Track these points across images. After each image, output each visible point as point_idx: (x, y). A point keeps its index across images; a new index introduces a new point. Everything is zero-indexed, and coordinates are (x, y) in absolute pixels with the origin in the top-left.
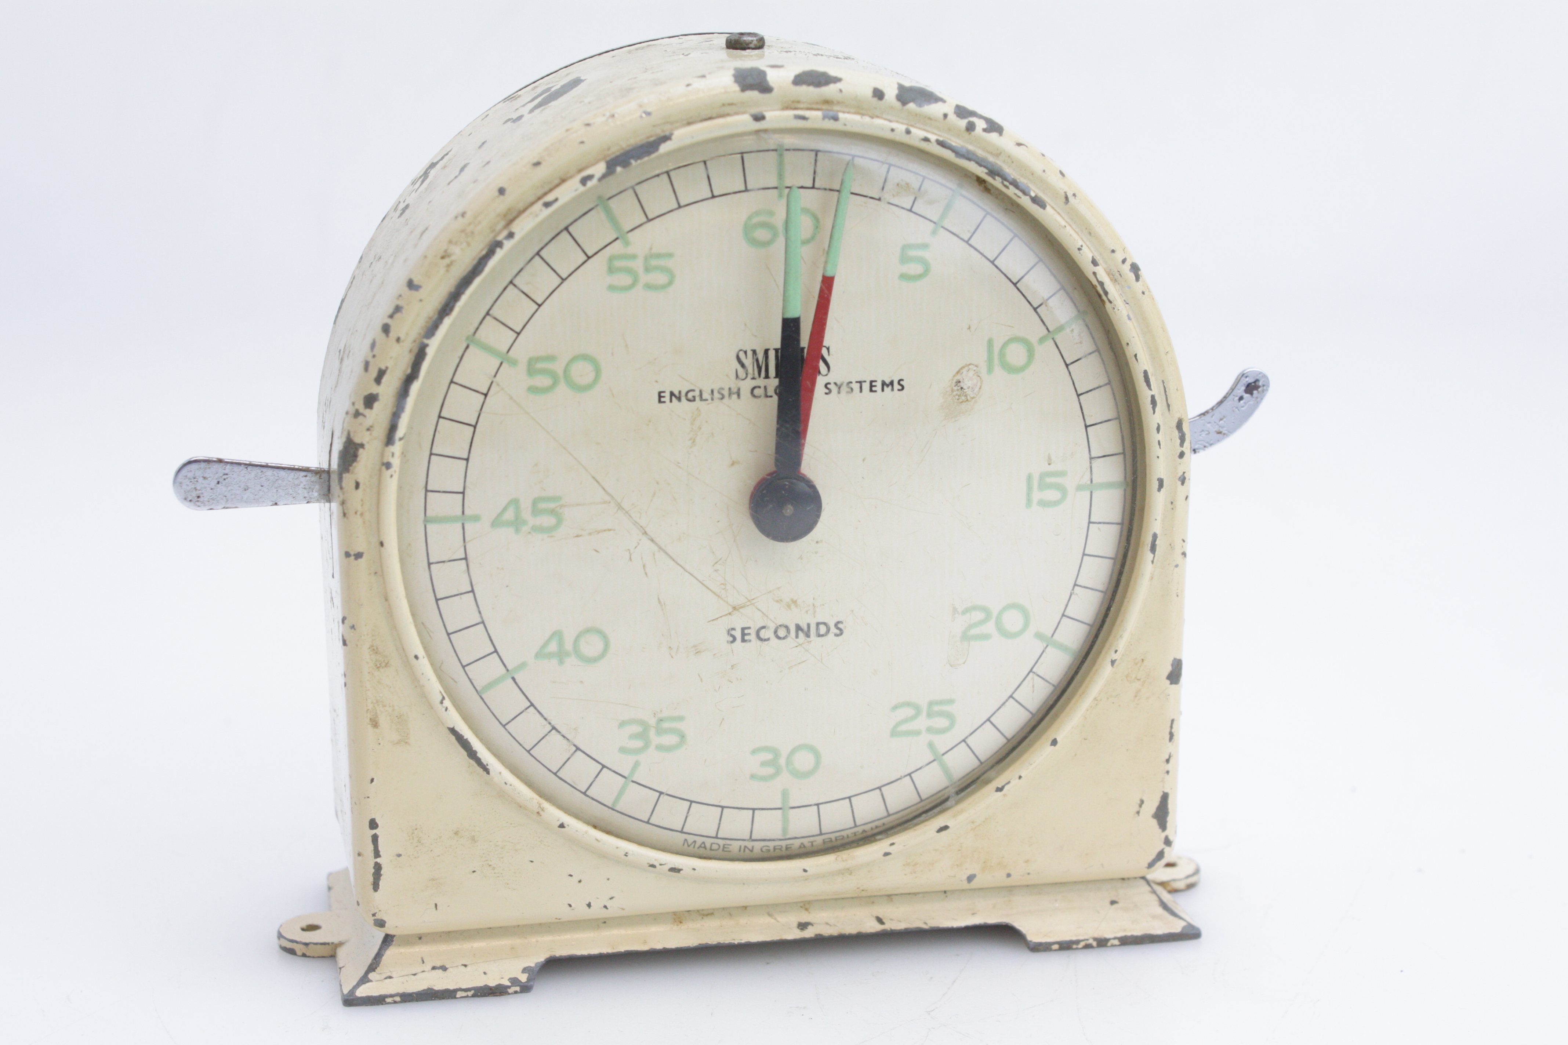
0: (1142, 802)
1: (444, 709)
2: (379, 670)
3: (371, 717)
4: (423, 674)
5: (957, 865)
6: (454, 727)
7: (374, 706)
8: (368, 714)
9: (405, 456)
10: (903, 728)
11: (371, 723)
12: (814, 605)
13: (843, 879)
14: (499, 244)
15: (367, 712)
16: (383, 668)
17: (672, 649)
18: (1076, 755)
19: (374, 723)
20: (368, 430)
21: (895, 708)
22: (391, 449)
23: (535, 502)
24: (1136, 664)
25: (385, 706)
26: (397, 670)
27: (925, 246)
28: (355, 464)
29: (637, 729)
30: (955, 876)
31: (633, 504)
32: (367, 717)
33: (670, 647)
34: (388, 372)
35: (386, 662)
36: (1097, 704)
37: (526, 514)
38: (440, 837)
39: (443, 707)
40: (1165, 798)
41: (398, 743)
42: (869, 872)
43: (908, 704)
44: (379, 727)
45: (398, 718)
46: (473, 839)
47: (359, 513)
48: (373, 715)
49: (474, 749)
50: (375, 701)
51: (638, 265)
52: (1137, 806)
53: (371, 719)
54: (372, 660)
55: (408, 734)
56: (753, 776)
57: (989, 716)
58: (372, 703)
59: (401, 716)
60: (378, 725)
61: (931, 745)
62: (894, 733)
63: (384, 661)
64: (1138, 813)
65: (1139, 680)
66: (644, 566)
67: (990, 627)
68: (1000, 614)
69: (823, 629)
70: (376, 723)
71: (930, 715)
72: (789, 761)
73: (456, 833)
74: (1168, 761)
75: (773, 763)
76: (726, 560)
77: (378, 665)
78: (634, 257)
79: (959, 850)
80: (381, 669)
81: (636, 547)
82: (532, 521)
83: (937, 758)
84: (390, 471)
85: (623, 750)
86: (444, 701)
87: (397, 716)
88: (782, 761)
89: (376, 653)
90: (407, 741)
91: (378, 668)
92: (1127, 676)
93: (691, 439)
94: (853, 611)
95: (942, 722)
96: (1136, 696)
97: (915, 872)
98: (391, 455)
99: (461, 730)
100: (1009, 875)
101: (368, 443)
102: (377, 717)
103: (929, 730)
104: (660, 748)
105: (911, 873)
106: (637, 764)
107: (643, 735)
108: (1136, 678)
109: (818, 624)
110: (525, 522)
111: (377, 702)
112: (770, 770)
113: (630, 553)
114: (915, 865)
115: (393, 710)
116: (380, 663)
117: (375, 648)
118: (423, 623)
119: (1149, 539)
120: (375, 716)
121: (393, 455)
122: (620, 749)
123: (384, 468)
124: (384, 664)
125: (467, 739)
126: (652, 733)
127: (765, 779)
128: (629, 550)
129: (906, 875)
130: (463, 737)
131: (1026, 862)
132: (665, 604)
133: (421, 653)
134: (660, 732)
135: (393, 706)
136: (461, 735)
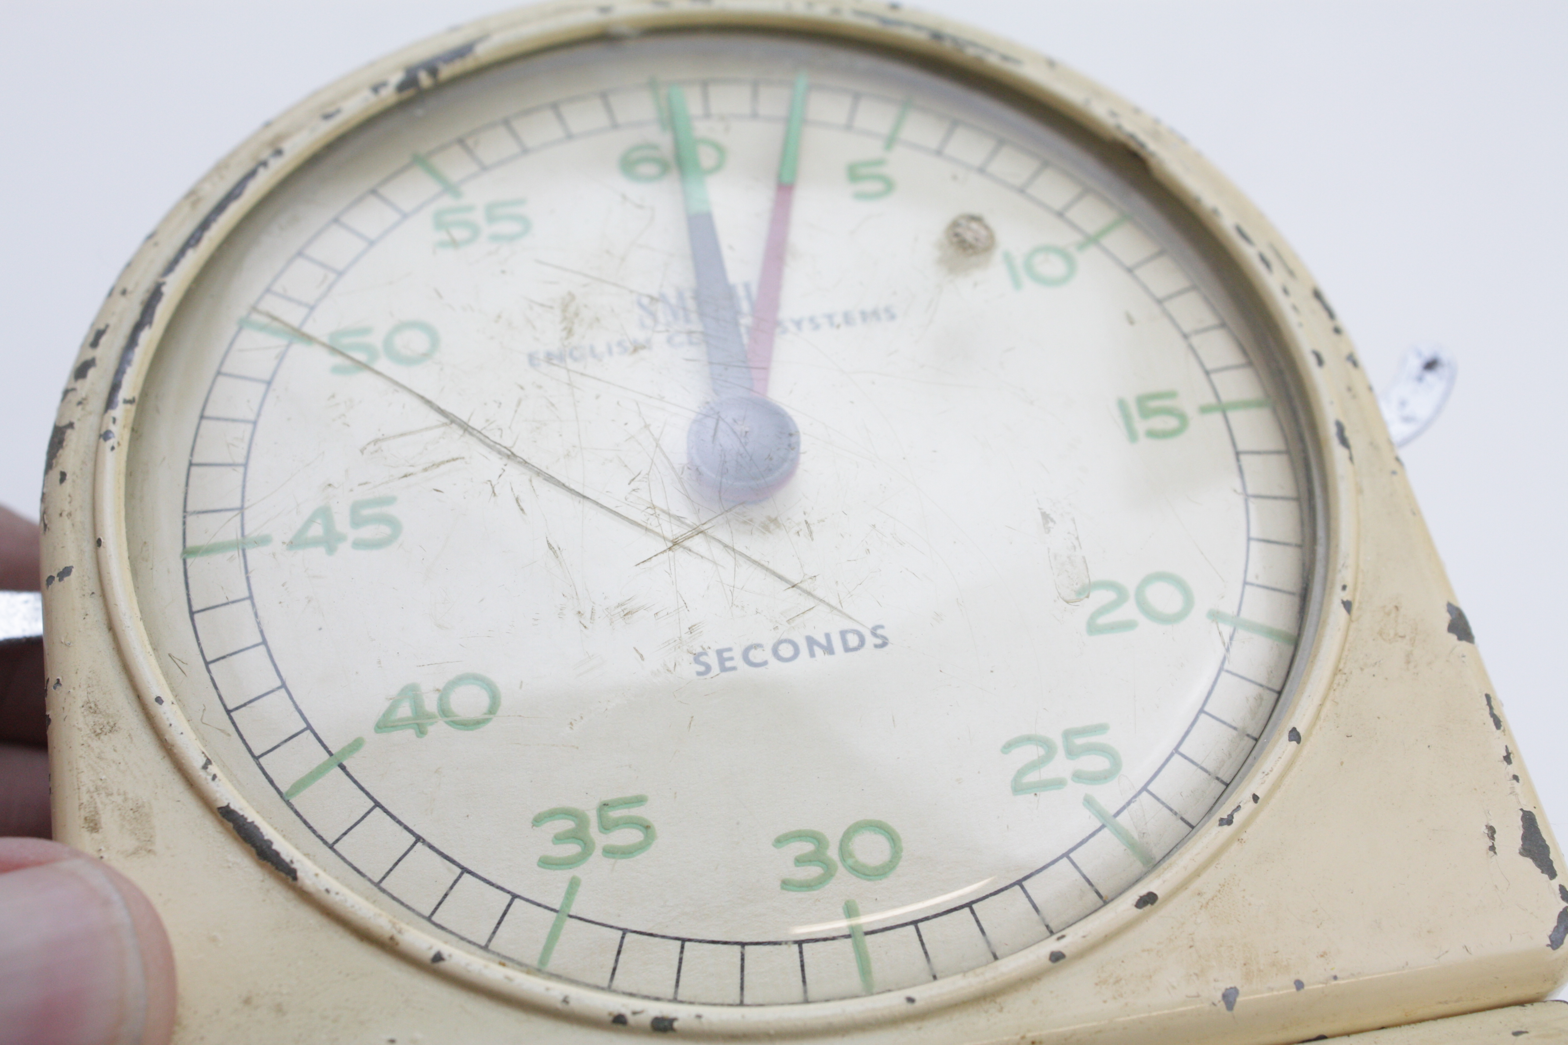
0: (1492, 831)
1: (210, 778)
2: (99, 738)
3: (87, 815)
4: (171, 725)
5: (1196, 974)
6: (229, 804)
7: (92, 797)
8: (82, 811)
9: (137, 432)
10: (1031, 777)
11: (86, 826)
12: (806, 522)
13: (988, 1020)
14: (264, 164)
15: (80, 809)
16: (106, 734)
17: (582, 614)
18: (1342, 763)
19: (92, 825)
20: (80, 403)
21: (1008, 747)
22: (114, 413)
23: (356, 508)
24: (1388, 614)
25: (112, 794)
26: (130, 735)
27: (880, 162)
28: (61, 452)
29: (566, 825)
30: (1198, 996)
31: (487, 421)
32: (80, 816)
33: (579, 613)
34: (109, 331)
35: (112, 724)
36: (1346, 680)
37: (342, 523)
38: (218, 1012)
39: (209, 774)
40: (1529, 821)
41: (135, 852)
42: (1034, 1002)
43: (1028, 739)
44: (101, 830)
45: (134, 812)
46: (279, 1009)
47: (65, 514)
48: (90, 812)
49: (266, 838)
50: (92, 789)
51: (478, 217)
52: (1487, 839)
53: (86, 819)
54: (87, 724)
55: (151, 837)
56: (786, 884)
57: (1175, 744)
58: (88, 791)
59: (139, 807)
60: (98, 826)
61: (1089, 802)
62: (1018, 788)
63: (108, 723)
64: (1492, 848)
65: (1403, 637)
66: (517, 500)
67: (1129, 611)
68: (1140, 591)
69: (853, 640)
70: (96, 824)
71: (1071, 753)
72: (844, 852)
73: (247, 1001)
74: (1508, 759)
75: (817, 857)
76: (648, 474)
77: (99, 731)
78: (470, 208)
79: (1191, 947)
80: (102, 737)
81: (500, 476)
82: (353, 534)
83: (1106, 822)
84: (111, 442)
85: (546, 863)
86: (210, 767)
87: (132, 809)
88: (833, 853)
89: (95, 712)
90: (150, 848)
91: (98, 735)
92: (1380, 633)
93: (565, 329)
94: (874, 526)
95: (1097, 763)
96: (1408, 662)
97: (1121, 996)
98: (111, 420)
99: (241, 809)
100: (1299, 985)
101: (79, 420)
102: (97, 813)
103: (1078, 776)
104: (610, 852)
105: (1115, 998)
106: (574, 884)
107: (578, 835)
108: (1396, 634)
109: (843, 634)
110: (342, 538)
111: (97, 789)
112: (814, 871)
113: (491, 485)
114: (1117, 981)
115: (126, 800)
116: (102, 727)
117: (93, 705)
118: (170, 655)
119: (1332, 430)
120: (93, 813)
121: (114, 420)
122: (540, 860)
123: (102, 440)
124: (108, 728)
125: (253, 822)
126: (594, 830)
127: (807, 886)
128: (489, 481)
129: (1105, 1002)
130: (246, 819)
131: (1322, 956)
132: (559, 549)
133: (167, 696)
134: (606, 827)
135: (125, 793)
136: (243, 816)
